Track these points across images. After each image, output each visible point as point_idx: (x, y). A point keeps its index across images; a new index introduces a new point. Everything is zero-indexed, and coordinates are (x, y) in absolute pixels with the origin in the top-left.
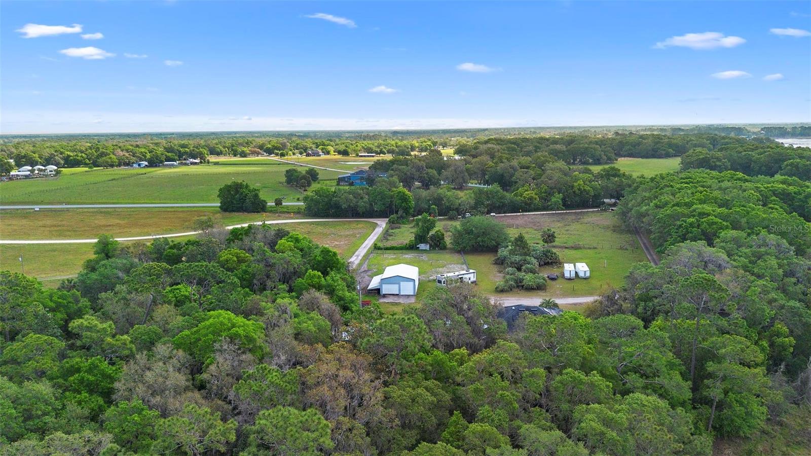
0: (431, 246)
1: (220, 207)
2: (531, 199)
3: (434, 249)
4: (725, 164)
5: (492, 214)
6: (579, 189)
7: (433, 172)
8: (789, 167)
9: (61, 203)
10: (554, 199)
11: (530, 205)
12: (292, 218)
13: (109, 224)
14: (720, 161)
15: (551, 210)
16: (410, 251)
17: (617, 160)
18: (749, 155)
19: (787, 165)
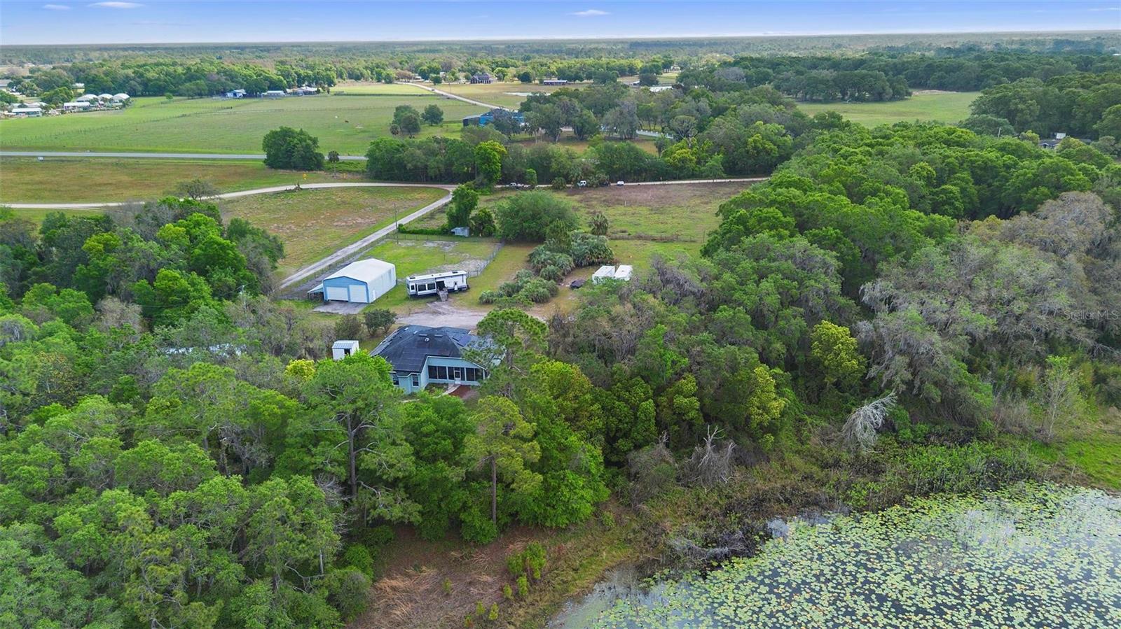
0: (471, 231)
1: (265, 161)
2: (683, 160)
3: (476, 235)
4: (1031, 107)
5: (619, 183)
6: (755, 148)
7: (590, 114)
8: (1111, 116)
9: (84, 149)
10: (711, 163)
11: (682, 168)
12: (345, 180)
13: (110, 182)
14: (1025, 102)
15: (706, 177)
16: (441, 238)
17: (910, 94)
18: (1074, 93)
19: (1110, 113)
